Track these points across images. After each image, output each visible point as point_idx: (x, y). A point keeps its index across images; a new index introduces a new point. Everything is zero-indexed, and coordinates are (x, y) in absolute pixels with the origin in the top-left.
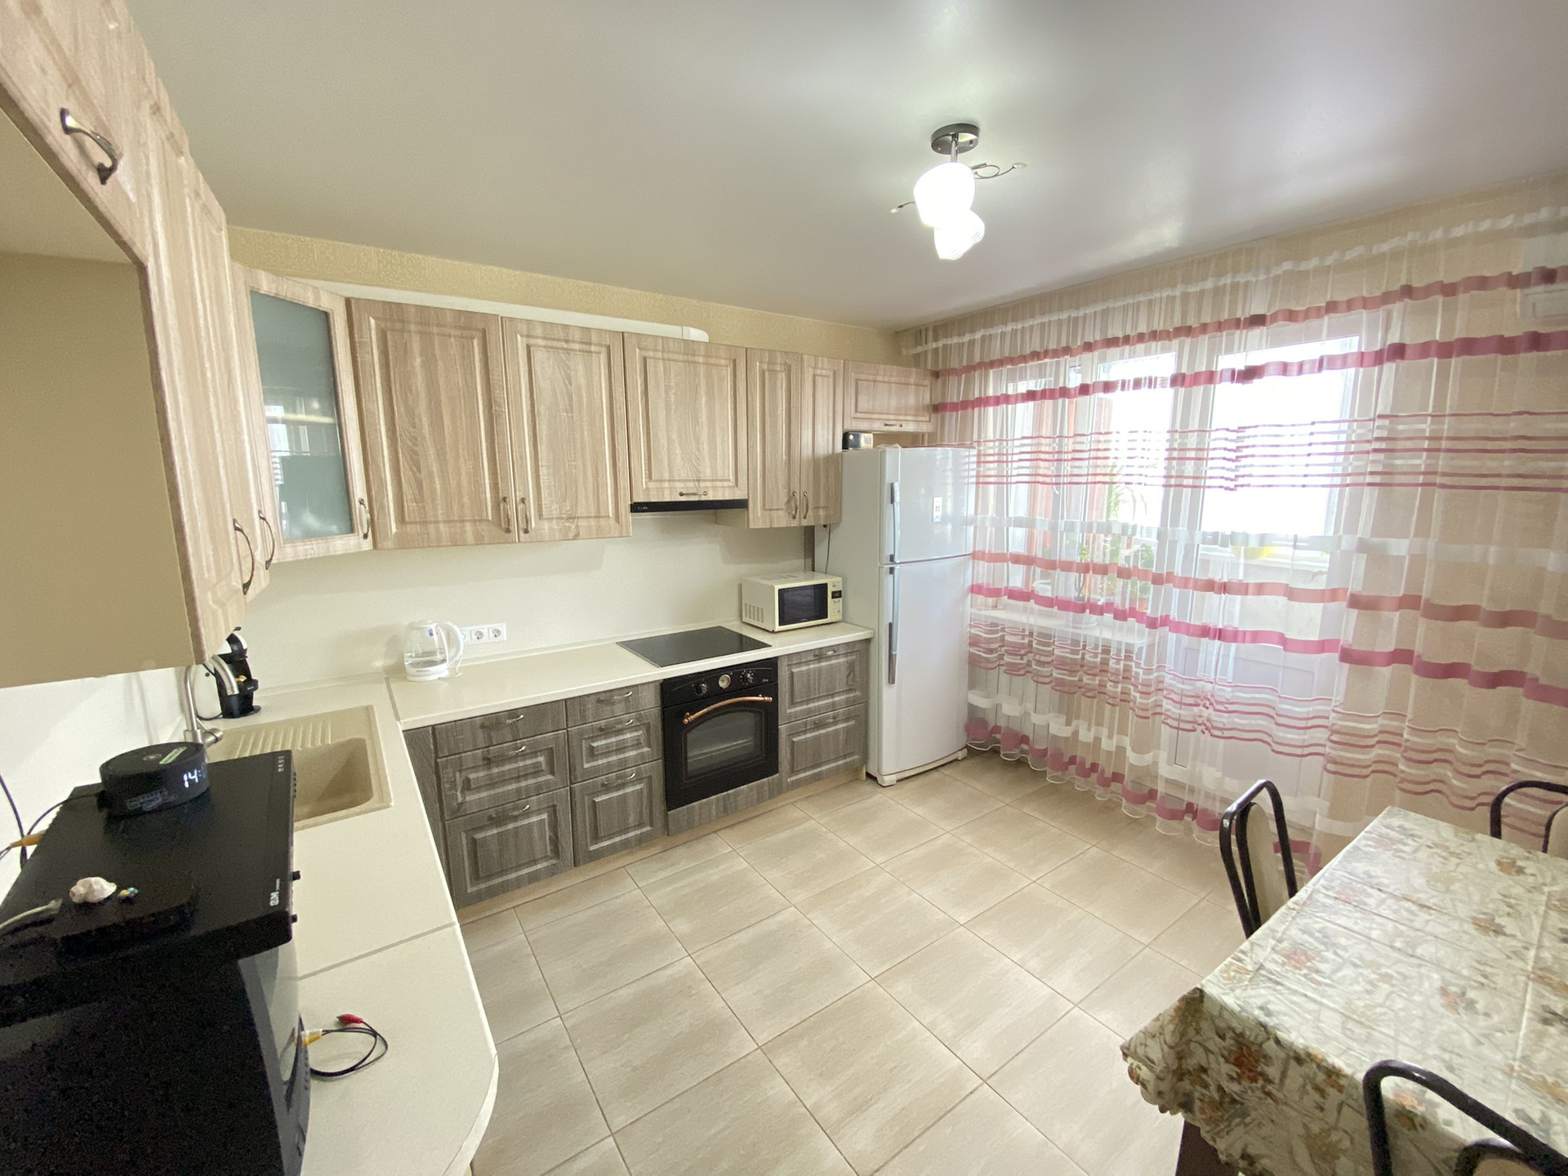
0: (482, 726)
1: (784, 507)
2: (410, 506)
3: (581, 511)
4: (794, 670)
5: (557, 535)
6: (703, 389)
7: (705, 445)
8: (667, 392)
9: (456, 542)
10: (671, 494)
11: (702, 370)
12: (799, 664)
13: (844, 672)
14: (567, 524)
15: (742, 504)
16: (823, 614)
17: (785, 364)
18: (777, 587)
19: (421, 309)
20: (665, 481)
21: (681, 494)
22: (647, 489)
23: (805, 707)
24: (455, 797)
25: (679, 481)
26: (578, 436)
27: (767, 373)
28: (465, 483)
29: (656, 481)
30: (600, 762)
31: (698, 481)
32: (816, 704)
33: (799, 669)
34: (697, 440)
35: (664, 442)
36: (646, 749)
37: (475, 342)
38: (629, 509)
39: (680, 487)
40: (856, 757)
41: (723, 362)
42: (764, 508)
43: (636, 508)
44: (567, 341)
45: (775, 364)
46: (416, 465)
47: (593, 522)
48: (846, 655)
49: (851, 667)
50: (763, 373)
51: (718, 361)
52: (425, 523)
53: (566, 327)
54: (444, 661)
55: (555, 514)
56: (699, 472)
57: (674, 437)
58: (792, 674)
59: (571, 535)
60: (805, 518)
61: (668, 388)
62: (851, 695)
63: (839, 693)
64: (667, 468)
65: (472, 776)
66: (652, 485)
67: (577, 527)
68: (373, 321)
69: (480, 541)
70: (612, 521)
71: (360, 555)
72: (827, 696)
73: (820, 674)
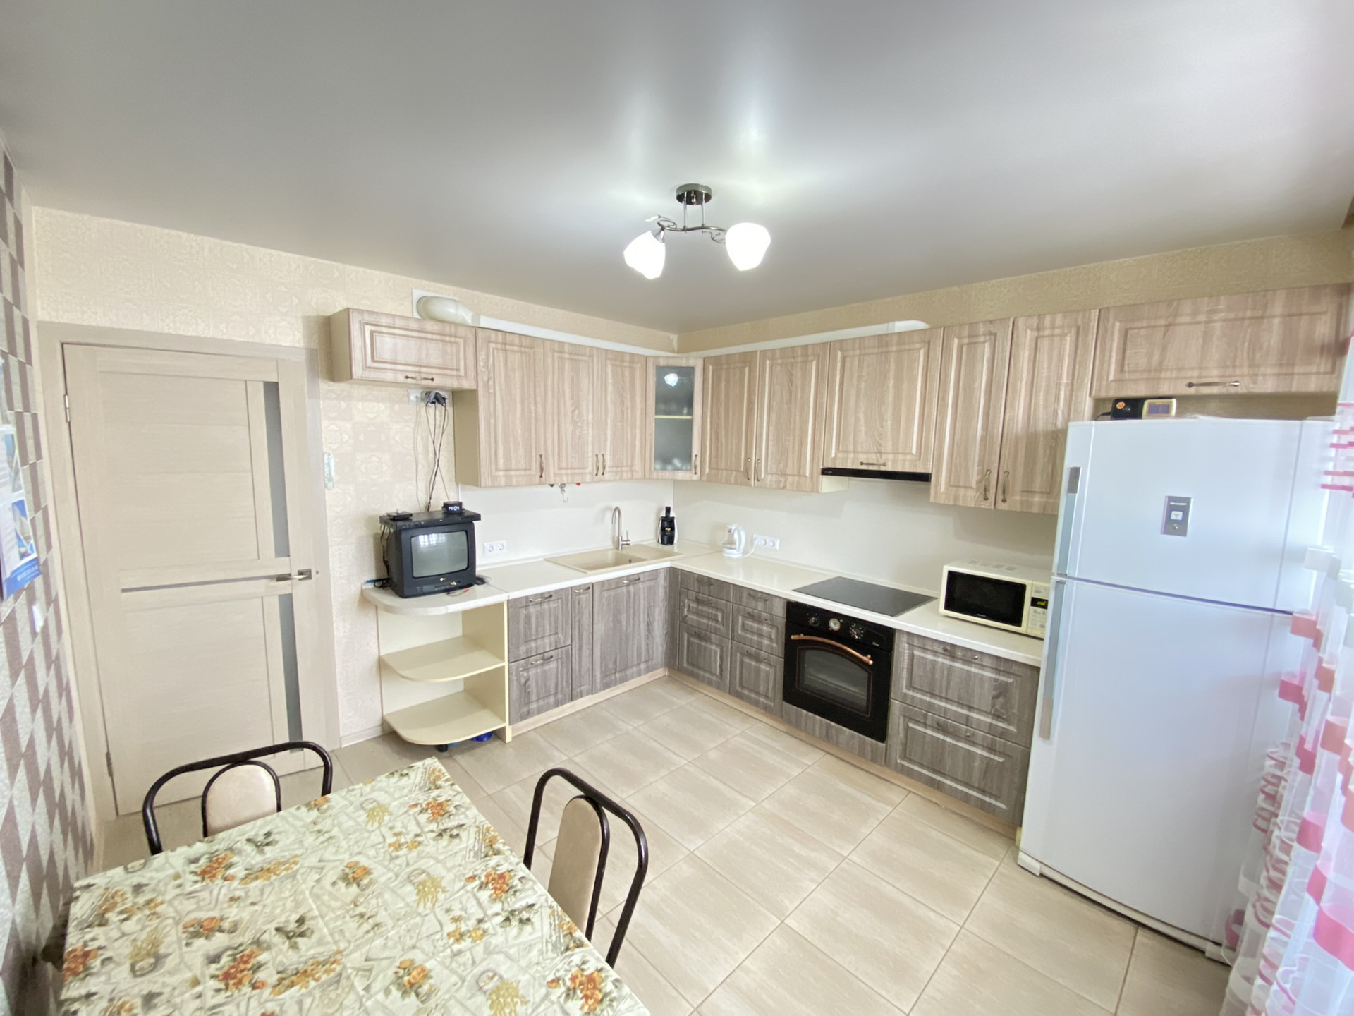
0: (698, 580)
1: (974, 485)
2: (714, 460)
3: (789, 471)
4: (917, 653)
5: (774, 486)
6: (892, 373)
7: (889, 422)
8: (859, 381)
9: (728, 482)
10: (853, 463)
11: (892, 358)
12: (924, 649)
13: (988, 692)
14: (781, 479)
15: (924, 478)
16: (1017, 621)
17: (990, 334)
18: (947, 568)
19: (728, 356)
20: (850, 452)
21: (862, 464)
22: (835, 458)
23: (928, 699)
24: (683, 611)
25: (862, 452)
26: (792, 420)
27: (965, 348)
28: (734, 450)
29: (843, 452)
30: (748, 635)
31: (880, 453)
32: (943, 704)
33: (922, 655)
34: (882, 418)
35: (852, 421)
36: (775, 645)
37: (747, 369)
38: (820, 471)
39: (863, 458)
40: (1002, 806)
41: (918, 346)
42: (949, 485)
43: (826, 472)
44: (794, 357)
45: (977, 336)
46: (717, 439)
47: (796, 478)
48: (998, 671)
50: (960, 348)
51: (911, 347)
52: (717, 469)
53: (793, 348)
55: (774, 471)
56: (880, 446)
57: (861, 416)
58: (912, 656)
59: (782, 486)
60: (1004, 501)
61: (860, 377)
62: (1000, 724)
63: (980, 711)
64: (852, 441)
65: (691, 605)
66: (840, 455)
67: (785, 482)
68: (711, 367)
69: (736, 483)
70: (808, 480)
71: (692, 481)
72: (960, 705)
73: (949, 675)
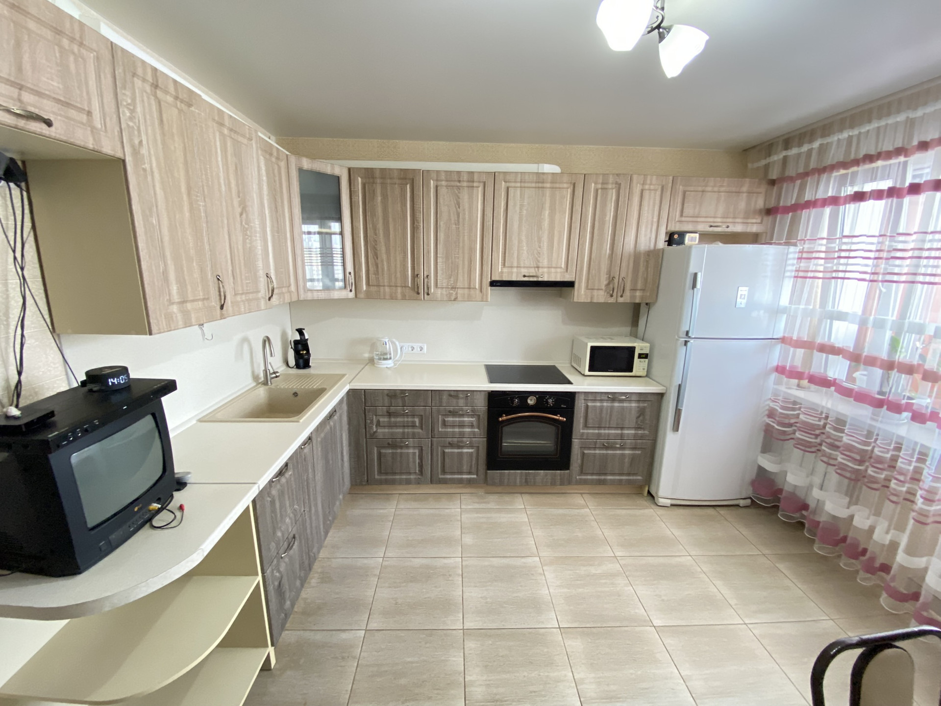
0: (388, 395)
1: (603, 287)
2: (372, 276)
3: (459, 285)
4: (590, 404)
5: (445, 298)
6: (547, 205)
7: (545, 243)
8: (521, 209)
9: (393, 297)
10: (517, 276)
11: (548, 193)
12: (594, 400)
13: (634, 414)
14: (451, 292)
15: (571, 284)
16: (630, 370)
17: (616, 183)
18: (590, 344)
19: (383, 170)
20: (514, 267)
21: (524, 276)
22: (502, 272)
23: (597, 431)
24: (371, 428)
25: (524, 267)
26: (461, 239)
27: (600, 191)
28: (398, 266)
29: (508, 267)
30: (449, 430)
31: (538, 267)
32: (607, 431)
33: (593, 404)
34: (540, 240)
35: (516, 242)
36: (476, 430)
37: (408, 186)
38: (488, 284)
39: (524, 271)
40: (639, 478)
41: (565, 185)
42: (587, 288)
43: (493, 284)
44: (459, 181)
45: (607, 183)
46: (376, 256)
47: (466, 291)
48: (638, 401)
49: (641, 412)
50: (597, 191)
51: (561, 186)
52: (378, 286)
53: (459, 173)
54: (390, 358)
55: (445, 285)
56: (539, 262)
57: (523, 238)
58: (587, 407)
59: (453, 298)
60: (622, 296)
61: (522, 206)
62: (640, 432)
63: (629, 428)
64: (516, 259)
65: (381, 420)
66: (505, 270)
67: (457, 294)
68: (360, 179)
69: (404, 298)
70: (478, 292)
71: (346, 300)
72: (616, 428)
73: (611, 412)
